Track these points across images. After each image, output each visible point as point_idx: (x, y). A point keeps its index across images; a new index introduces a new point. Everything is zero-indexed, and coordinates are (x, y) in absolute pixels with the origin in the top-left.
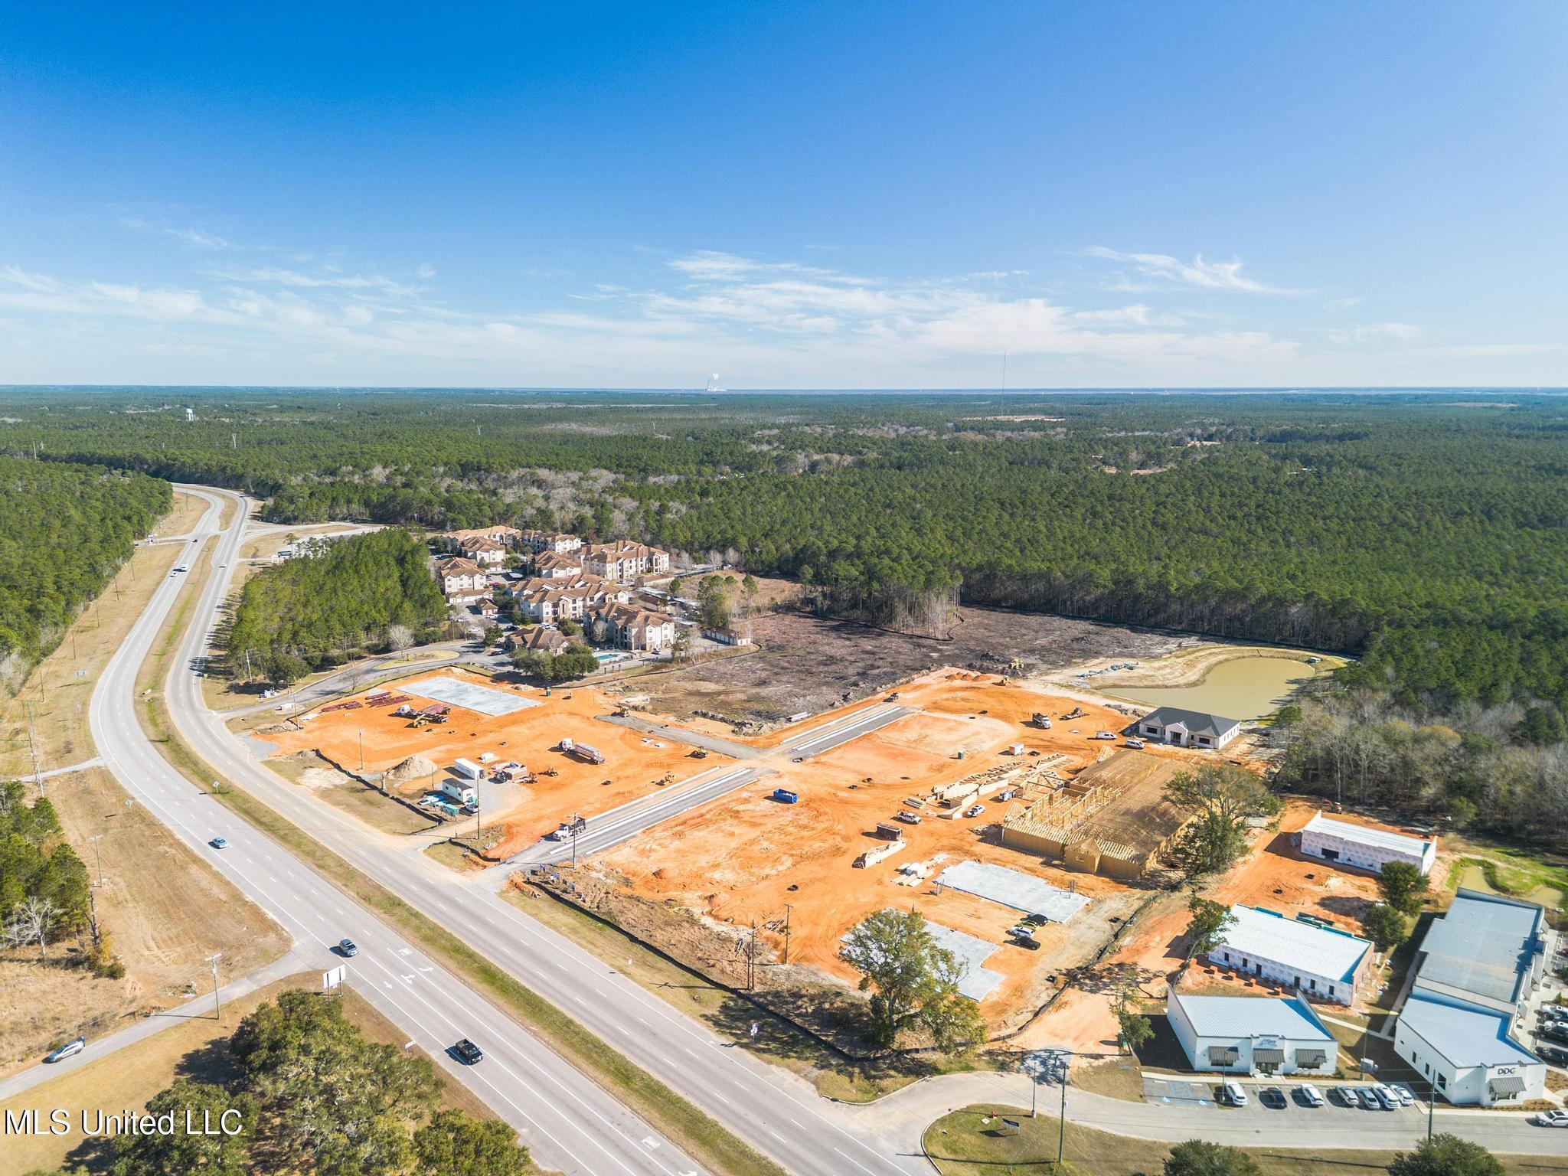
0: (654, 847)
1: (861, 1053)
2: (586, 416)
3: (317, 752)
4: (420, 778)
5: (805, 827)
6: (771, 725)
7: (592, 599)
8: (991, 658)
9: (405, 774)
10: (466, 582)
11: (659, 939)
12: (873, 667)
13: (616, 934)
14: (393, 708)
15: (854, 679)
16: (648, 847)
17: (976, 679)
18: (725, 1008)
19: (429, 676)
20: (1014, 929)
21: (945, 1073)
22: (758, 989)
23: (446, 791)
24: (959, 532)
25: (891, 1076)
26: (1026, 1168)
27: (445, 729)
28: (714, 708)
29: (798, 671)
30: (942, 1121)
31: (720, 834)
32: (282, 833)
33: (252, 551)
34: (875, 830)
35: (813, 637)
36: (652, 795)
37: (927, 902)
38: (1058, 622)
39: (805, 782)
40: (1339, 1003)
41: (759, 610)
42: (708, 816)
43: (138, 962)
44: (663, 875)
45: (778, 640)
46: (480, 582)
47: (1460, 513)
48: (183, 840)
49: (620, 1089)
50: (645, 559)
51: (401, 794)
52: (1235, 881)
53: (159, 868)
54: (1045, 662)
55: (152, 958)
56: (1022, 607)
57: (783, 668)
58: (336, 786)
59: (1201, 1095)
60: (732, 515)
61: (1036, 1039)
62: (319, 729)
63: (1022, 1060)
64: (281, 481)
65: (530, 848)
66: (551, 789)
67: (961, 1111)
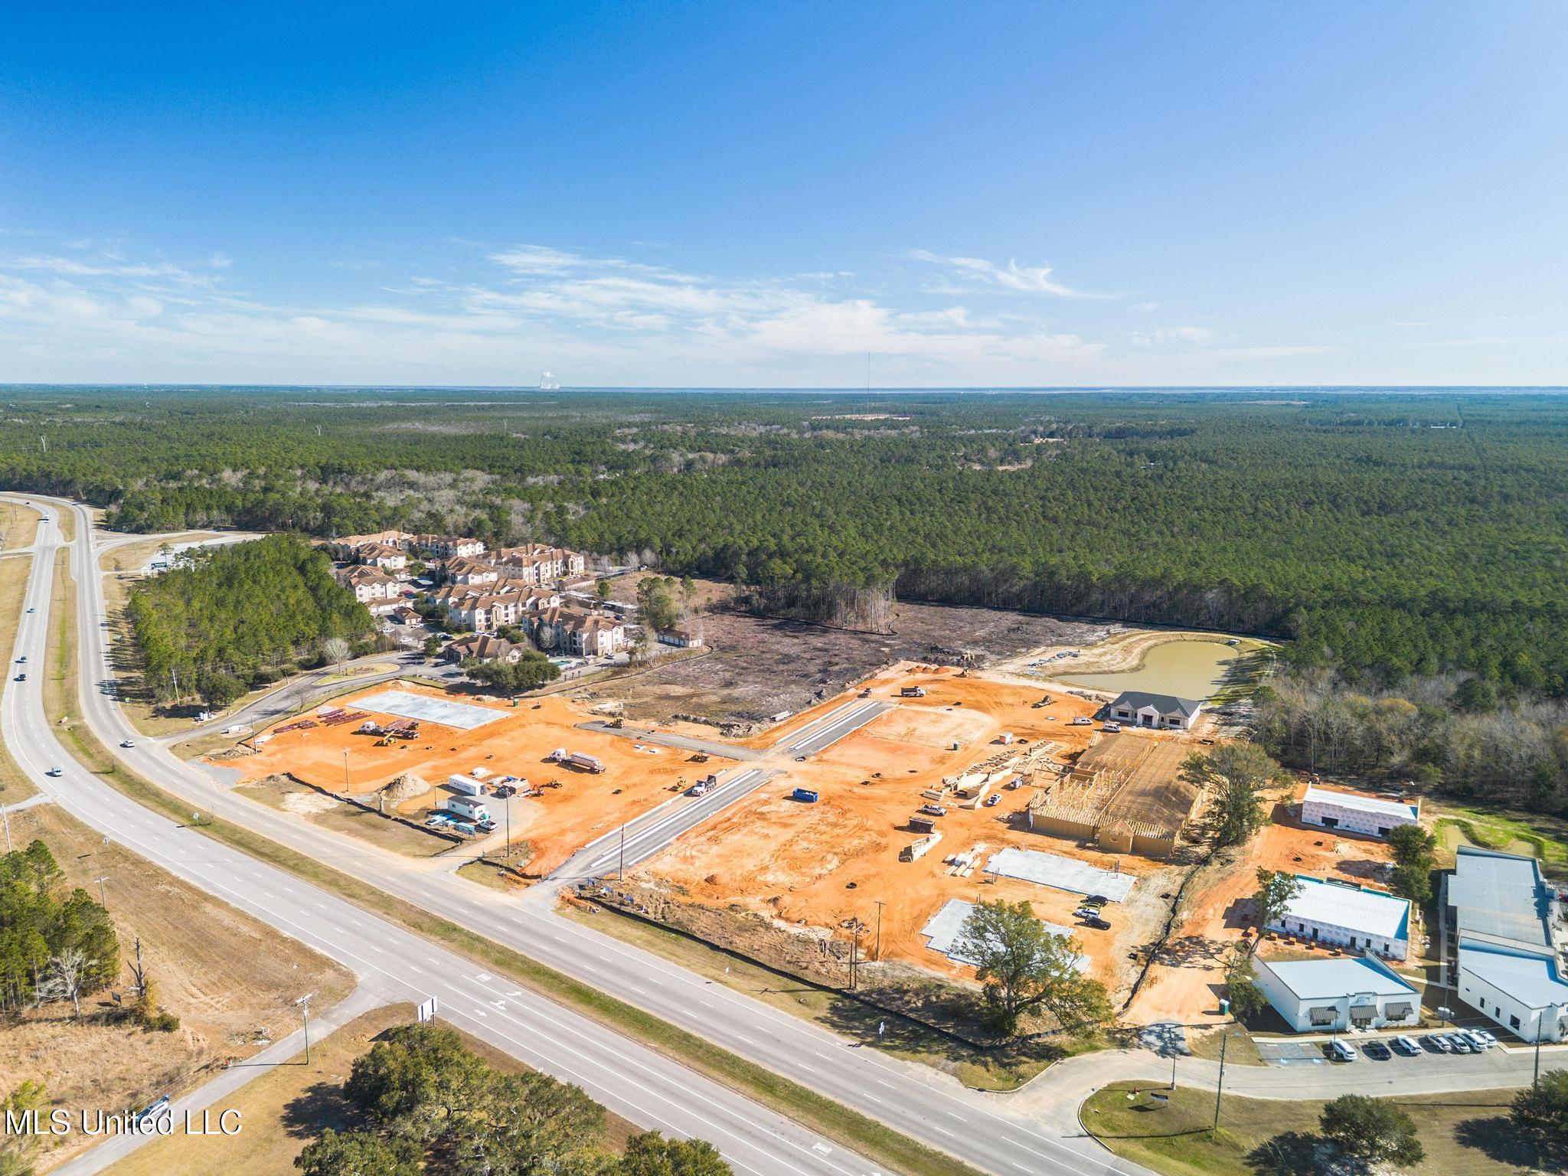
0: (694, 853)
1: (987, 1043)
2: (426, 414)
3: (289, 775)
4: (415, 797)
5: (835, 825)
6: (758, 725)
7: (524, 605)
8: (941, 651)
9: (399, 794)
10: (378, 590)
11: (741, 944)
12: (830, 663)
13: (694, 943)
14: (356, 725)
15: (818, 676)
16: (688, 854)
17: (936, 671)
18: (834, 1009)
19: (377, 691)
20: (1080, 911)
21: (1073, 1055)
22: (860, 988)
23: (453, 809)
24: (870, 529)
25: (1025, 1062)
26: (1185, 1138)
27: (420, 745)
28: (691, 711)
29: (760, 671)
30: (1090, 1101)
31: (756, 837)
32: (291, 863)
33: (113, 564)
34: (907, 824)
35: (760, 636)
36: (670, 802)
37: (986, 891)
38: (987, 614)
39: (817, 781)
40: (1394, 958)
41: (696, 611)
42: (734, 820)
43: (188, 1011)
44: (717, 880)
45: (726, 640)
46: (393, 590)
47: (1309, 503)
48: (182, 877)
49: (768, 1098)
50: (560, 561)
51: (402, 815)
52: (1255, 852)
53: (166, 909)
54: (992, 653)
55: (201, 1005)
56: (948, 600)
57: (743, 668)
58: (328, 811)
59: (1312, 1054)
60: (633, 515)
61: (1142, 1013)
62: (280, 751)
63: (1140, 1037)
64: (121, 487)
65: (567, 862)
66: (561, 801)
67: (1104, 1089)
